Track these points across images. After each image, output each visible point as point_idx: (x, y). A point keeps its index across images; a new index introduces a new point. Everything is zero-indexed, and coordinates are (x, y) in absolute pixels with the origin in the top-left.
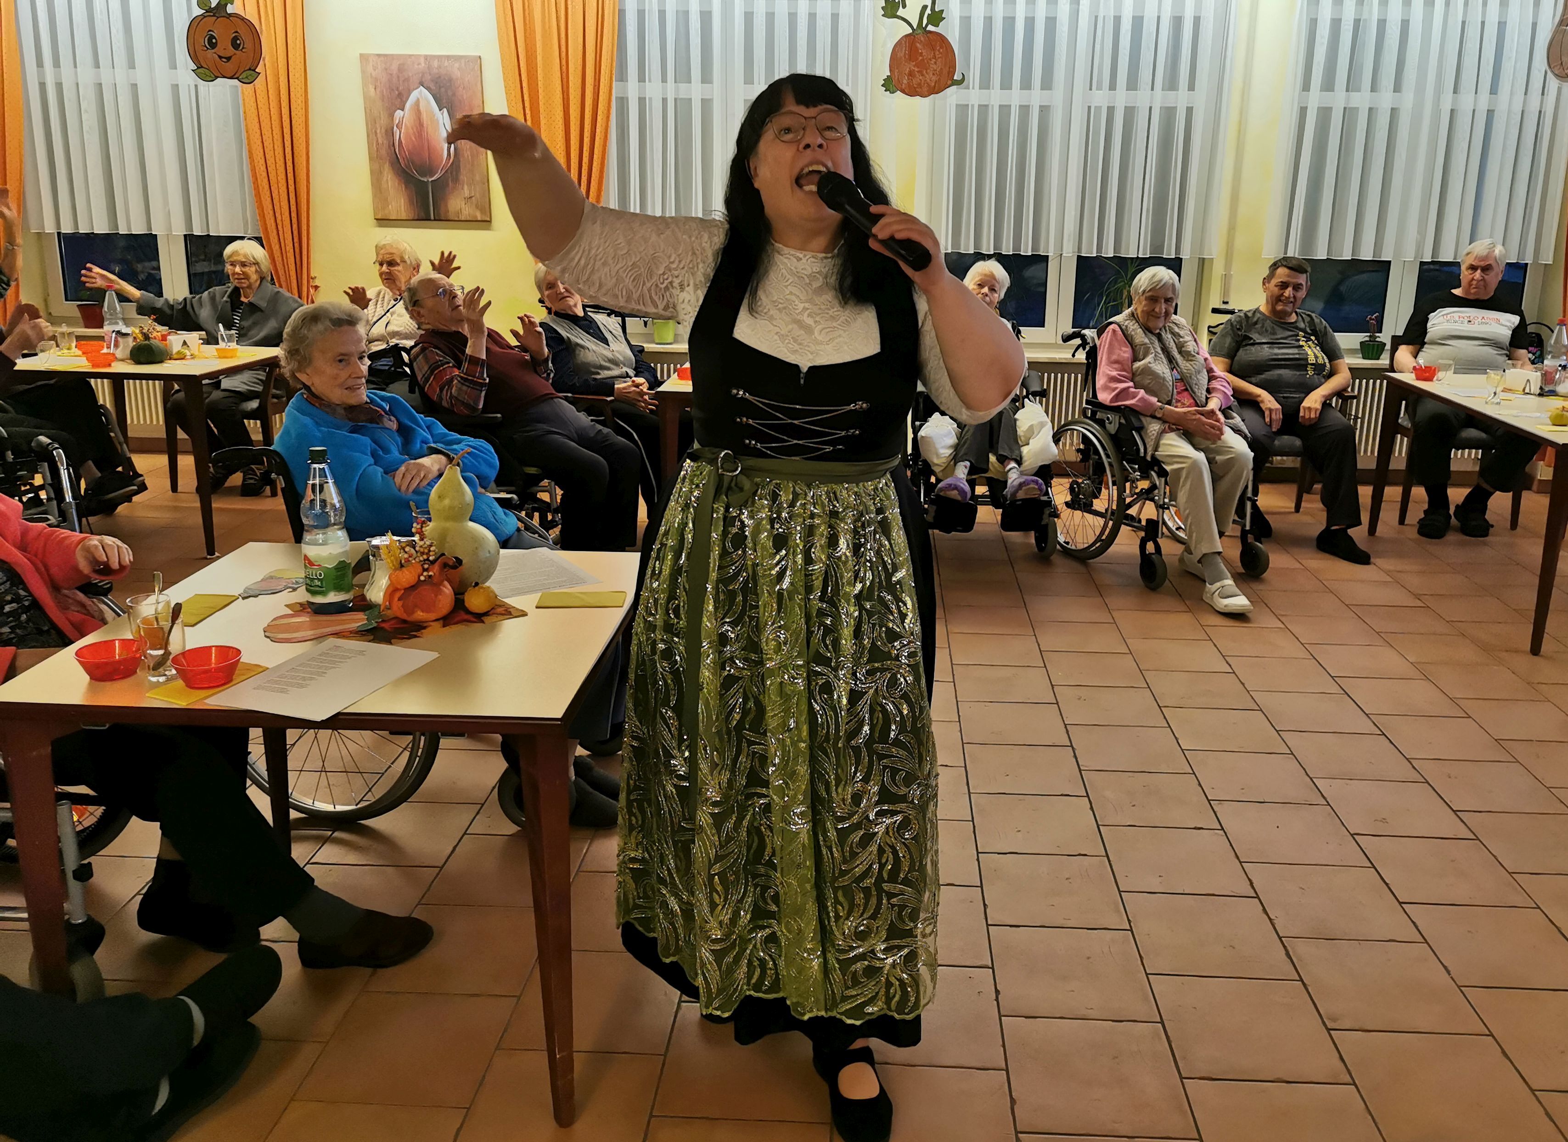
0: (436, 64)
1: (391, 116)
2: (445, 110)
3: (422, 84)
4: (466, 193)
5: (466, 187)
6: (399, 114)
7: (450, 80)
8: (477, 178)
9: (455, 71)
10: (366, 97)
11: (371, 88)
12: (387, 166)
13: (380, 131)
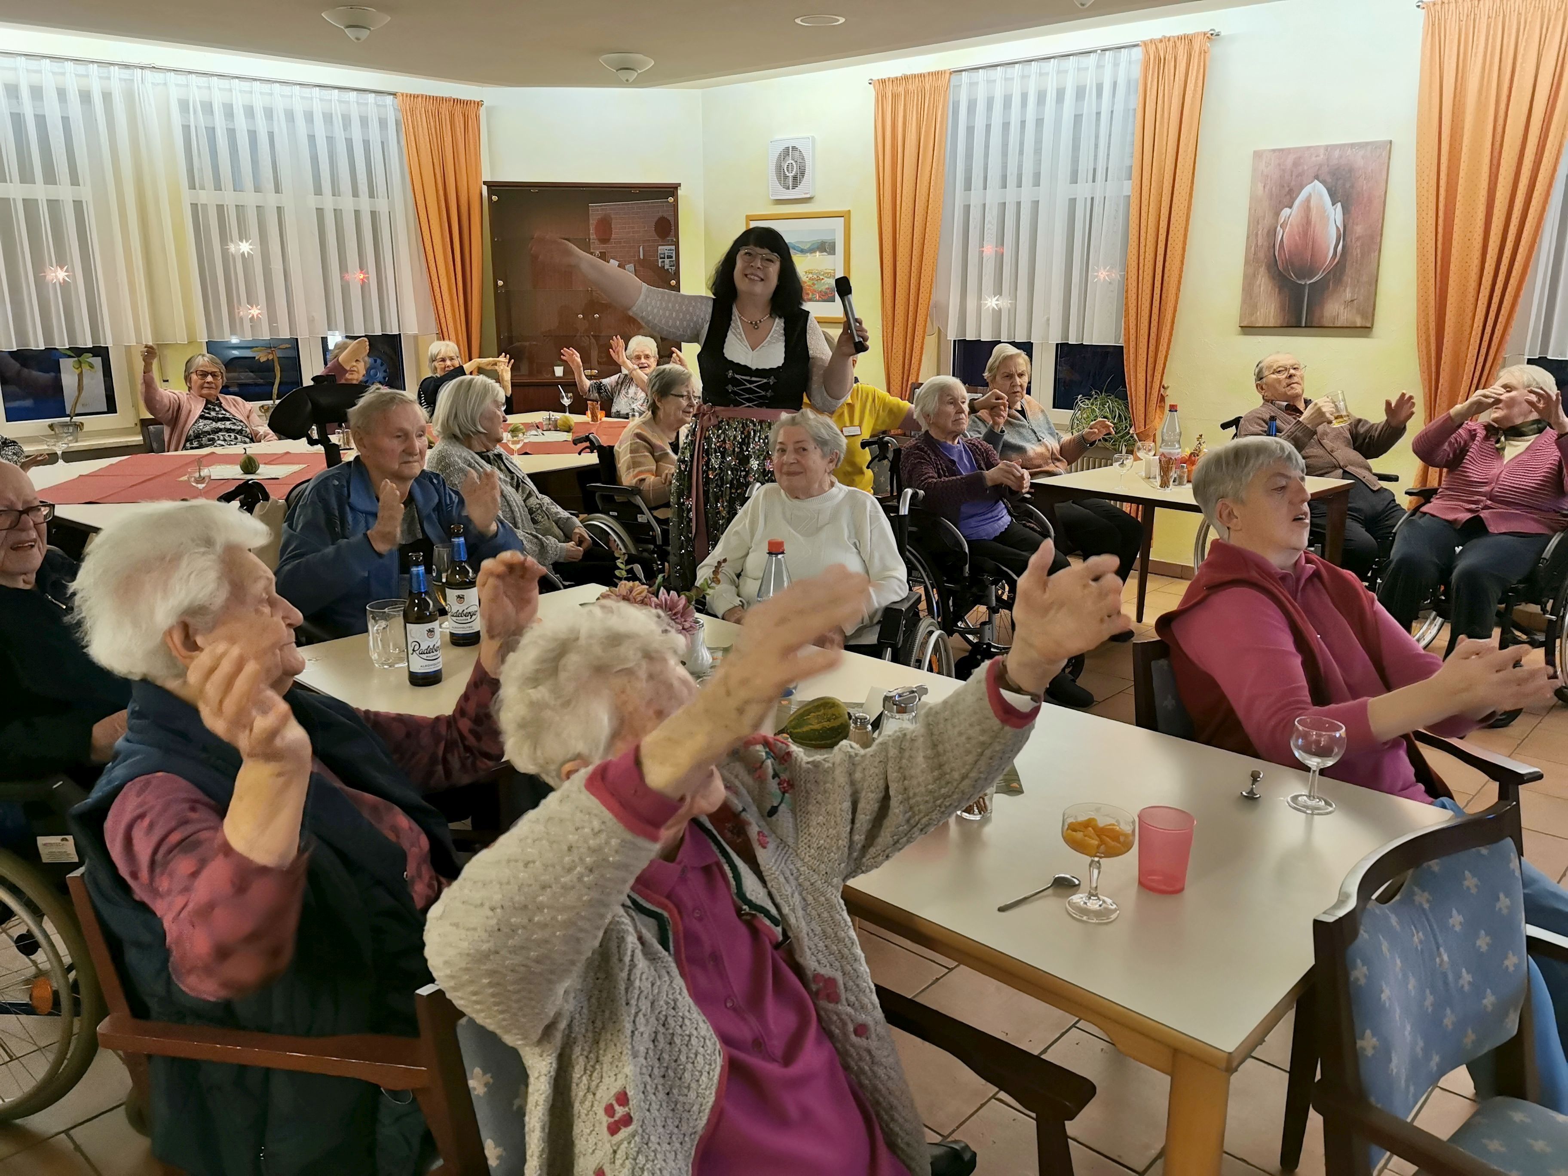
0: (1337, 153)
1: (1277, 214)
2: (1339, 204)
3: (1317, 177)
4: (1348, 295)
5: (1348, 290)
6: (1286, 211)
7: (1351, 170)
8: (1365, 278)
9: (1358, 160)
10: (1252, 198)
11: (1260, 186)
12: (1263, 270)
13: (1262, 232)
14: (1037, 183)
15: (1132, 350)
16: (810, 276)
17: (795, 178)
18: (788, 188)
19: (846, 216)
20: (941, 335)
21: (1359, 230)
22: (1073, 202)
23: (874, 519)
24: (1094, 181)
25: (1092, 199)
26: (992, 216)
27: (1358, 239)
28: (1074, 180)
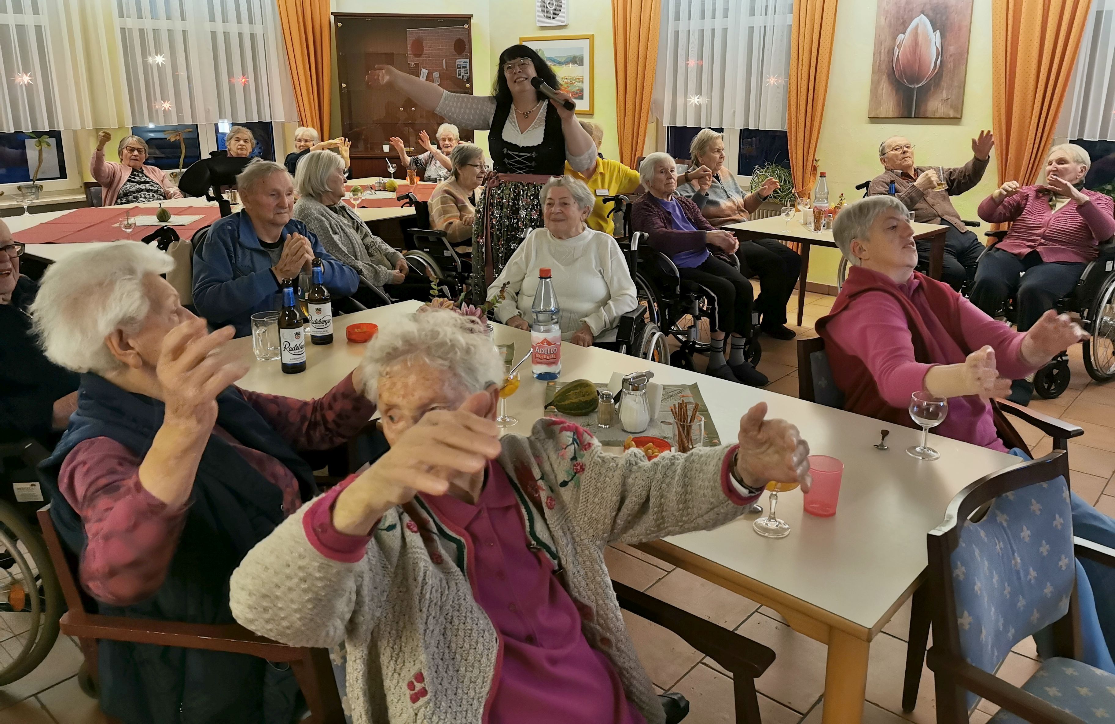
1: (895, 38)
2: (938, 31)
3: (923, 12)
4: (944, 95)
5: (944, 92)
6: (901, 36)
7: (946, 7)
8: (956, 84)
10: (877, 27)
11: (883, 19)
12: (884, 78)
13: (884, 50)
14: (726, 16)
15: (793, 134)
16: (566, 81)
17: (554, 11)
18: (550, 18)
19: (591, 38)
20: (658, 123)
21: (952, 49)
22: (751, 29)
23: (613, 253)
24: (766, 14)
25: (765, 27)
26: (694, 38)
27: (951, 56)
28: (752, 13)
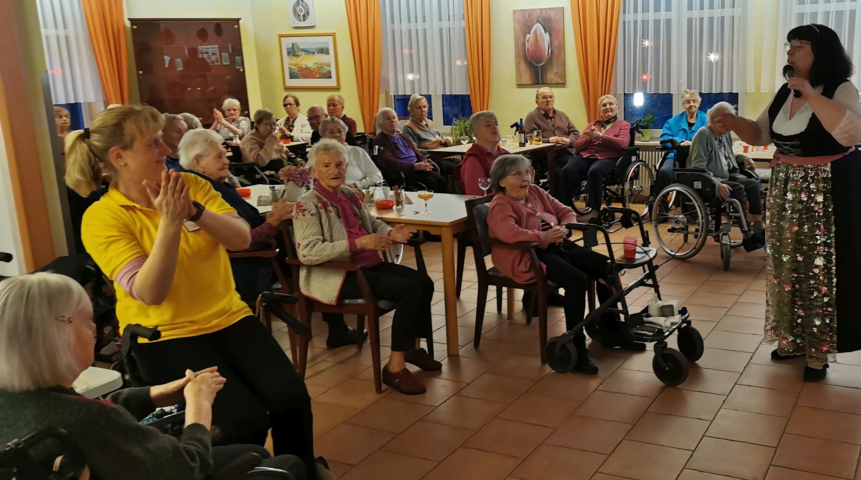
0: (544, 12)
1: (525, 37)
2: (547, 33)
3: (538, 22)
4: (555, 71)
5: (555, 68)
6: (528, 36)
7: (550, 19)
8: (560, 63)
9: (552, 15)
10: (515, 29)
11: (517, 25)
12: (522, 60)
13: (520, 44)
15: (473, 96)
17: (304, 16)
18: (301, 21)
19: (333, 35)
20: (387, 93)
21: (556, 43)
22: (441, 29)
24: (449, 20)
25: (449, 28)
27: (556, 47)
28: (440, 20)
